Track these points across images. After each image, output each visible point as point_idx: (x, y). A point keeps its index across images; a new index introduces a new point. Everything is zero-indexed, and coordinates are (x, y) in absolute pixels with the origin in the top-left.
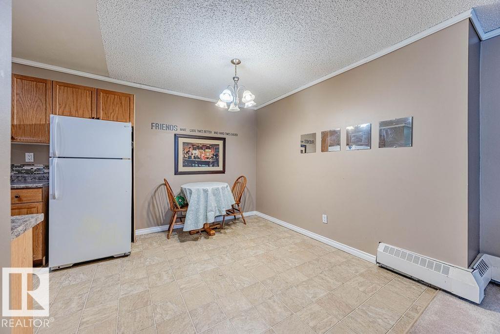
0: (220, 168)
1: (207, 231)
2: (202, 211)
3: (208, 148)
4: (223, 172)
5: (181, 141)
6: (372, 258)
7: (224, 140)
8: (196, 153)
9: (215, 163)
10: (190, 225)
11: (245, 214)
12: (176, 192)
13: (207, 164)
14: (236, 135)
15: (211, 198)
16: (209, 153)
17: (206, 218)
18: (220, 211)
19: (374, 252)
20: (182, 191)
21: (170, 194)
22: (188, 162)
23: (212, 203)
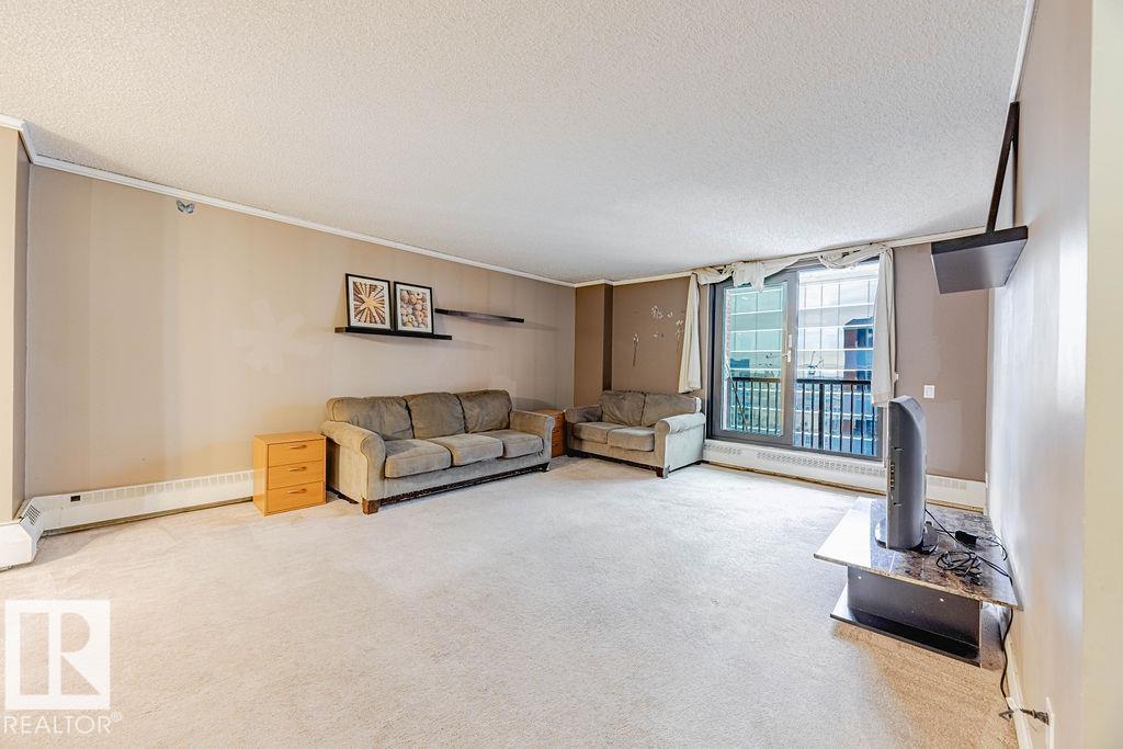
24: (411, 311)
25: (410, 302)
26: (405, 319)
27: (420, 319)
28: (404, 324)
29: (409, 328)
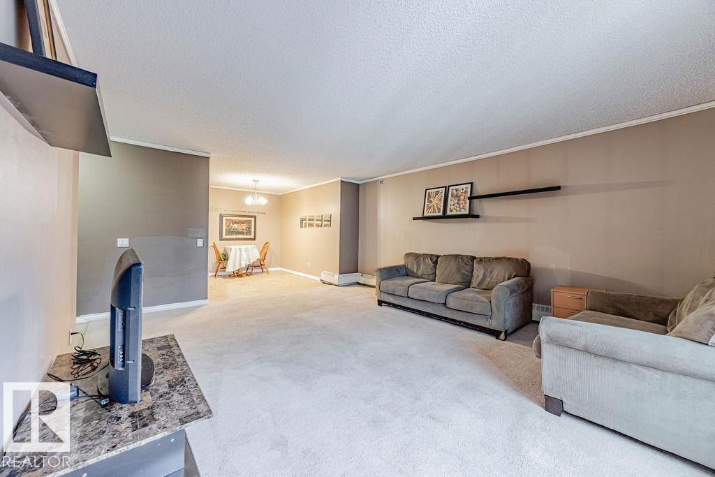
0: (252, 236)
1: (238, 275)
2: (238, 260)
3: (243, 223)
4: (254, 239)
5: (224, 218)
6: (318, 279)
7: (255, 217)
8: (235, 226)
9: (249, 232)
10: (231, 268)
11: (270, 269)
12: (221, 251)
13: (242, 233)
14: (265, 213)
15: (243, 253)
16: (244, 226)
17: (240, 264)
18: (249, 261)
19: (320, 276)
20: (225, 250)
21: (217, 251)
22: (229, 232)
23: (244, 256)
24: (456, 201)
25: (457, 196)
26: (452, 207)
27: (462, 206)
28: (451, 211)
29: (454, 213)
